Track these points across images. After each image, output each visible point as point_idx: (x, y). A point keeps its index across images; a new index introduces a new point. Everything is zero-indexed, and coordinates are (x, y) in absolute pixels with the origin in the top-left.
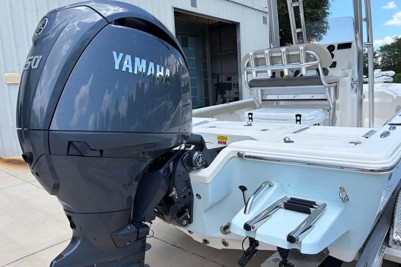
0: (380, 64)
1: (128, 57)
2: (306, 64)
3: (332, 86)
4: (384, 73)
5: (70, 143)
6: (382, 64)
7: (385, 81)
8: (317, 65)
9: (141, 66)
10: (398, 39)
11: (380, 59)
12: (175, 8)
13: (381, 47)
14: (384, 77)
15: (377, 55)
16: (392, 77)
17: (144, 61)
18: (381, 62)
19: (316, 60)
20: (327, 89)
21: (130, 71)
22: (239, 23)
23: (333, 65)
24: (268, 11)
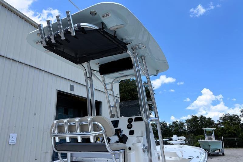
0: (186, 130)
2: (94, 133)
3: (120, 153)
4: (179, 138)
6: (188, 130)
7: (181, 143)
8: (102, 135)
10: (193, 117)
11: (186, 127)
12: (58, 90)
13: (186, 121)
14: (179, 140)
15: (184, 125)
16: (184, 140)
18: (187, 128)
19: (101, 130)
20: (114, 155)
22: (101, 102)
23: (132, 133)
24: (119, 97)
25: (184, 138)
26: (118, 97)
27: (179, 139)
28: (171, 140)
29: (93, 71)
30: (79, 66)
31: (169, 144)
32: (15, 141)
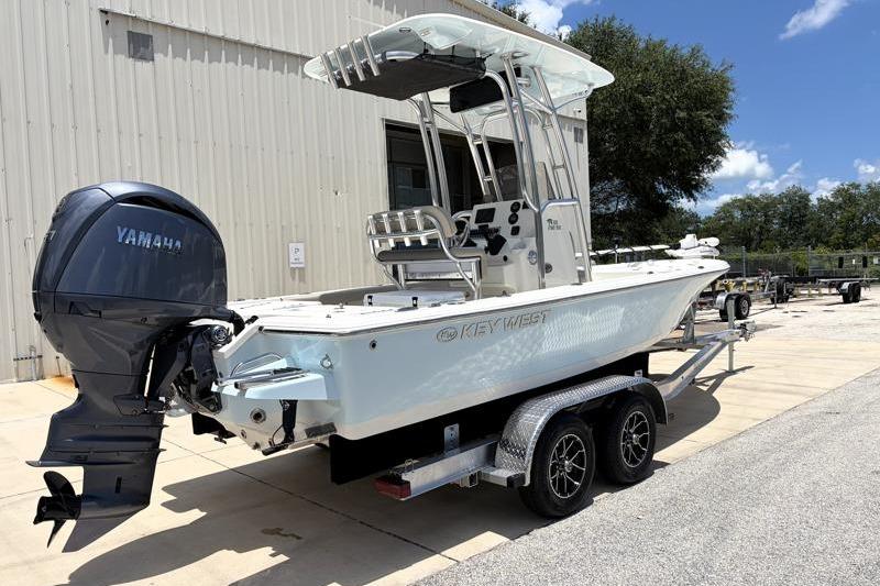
1: (132, 232)
2: (425, 232)
3: (472, 262)
4: (702, 241)
5: (72, 303)
7: (703, 254)
9: (145, 240)
12: (387, 120)
14: (701, 248)
17: (149, 235)
19: (435, 227)
20: (458, 265)
21: (134, 243)
23: (515, 231)
24: (585, 118)
25: (714, 241)
26: (582, 120)
27: (699, 245)
28: (677, 247)
29: (435, 107)
30: (407, 101)
31: (672, 258)
32: (302, 260)
